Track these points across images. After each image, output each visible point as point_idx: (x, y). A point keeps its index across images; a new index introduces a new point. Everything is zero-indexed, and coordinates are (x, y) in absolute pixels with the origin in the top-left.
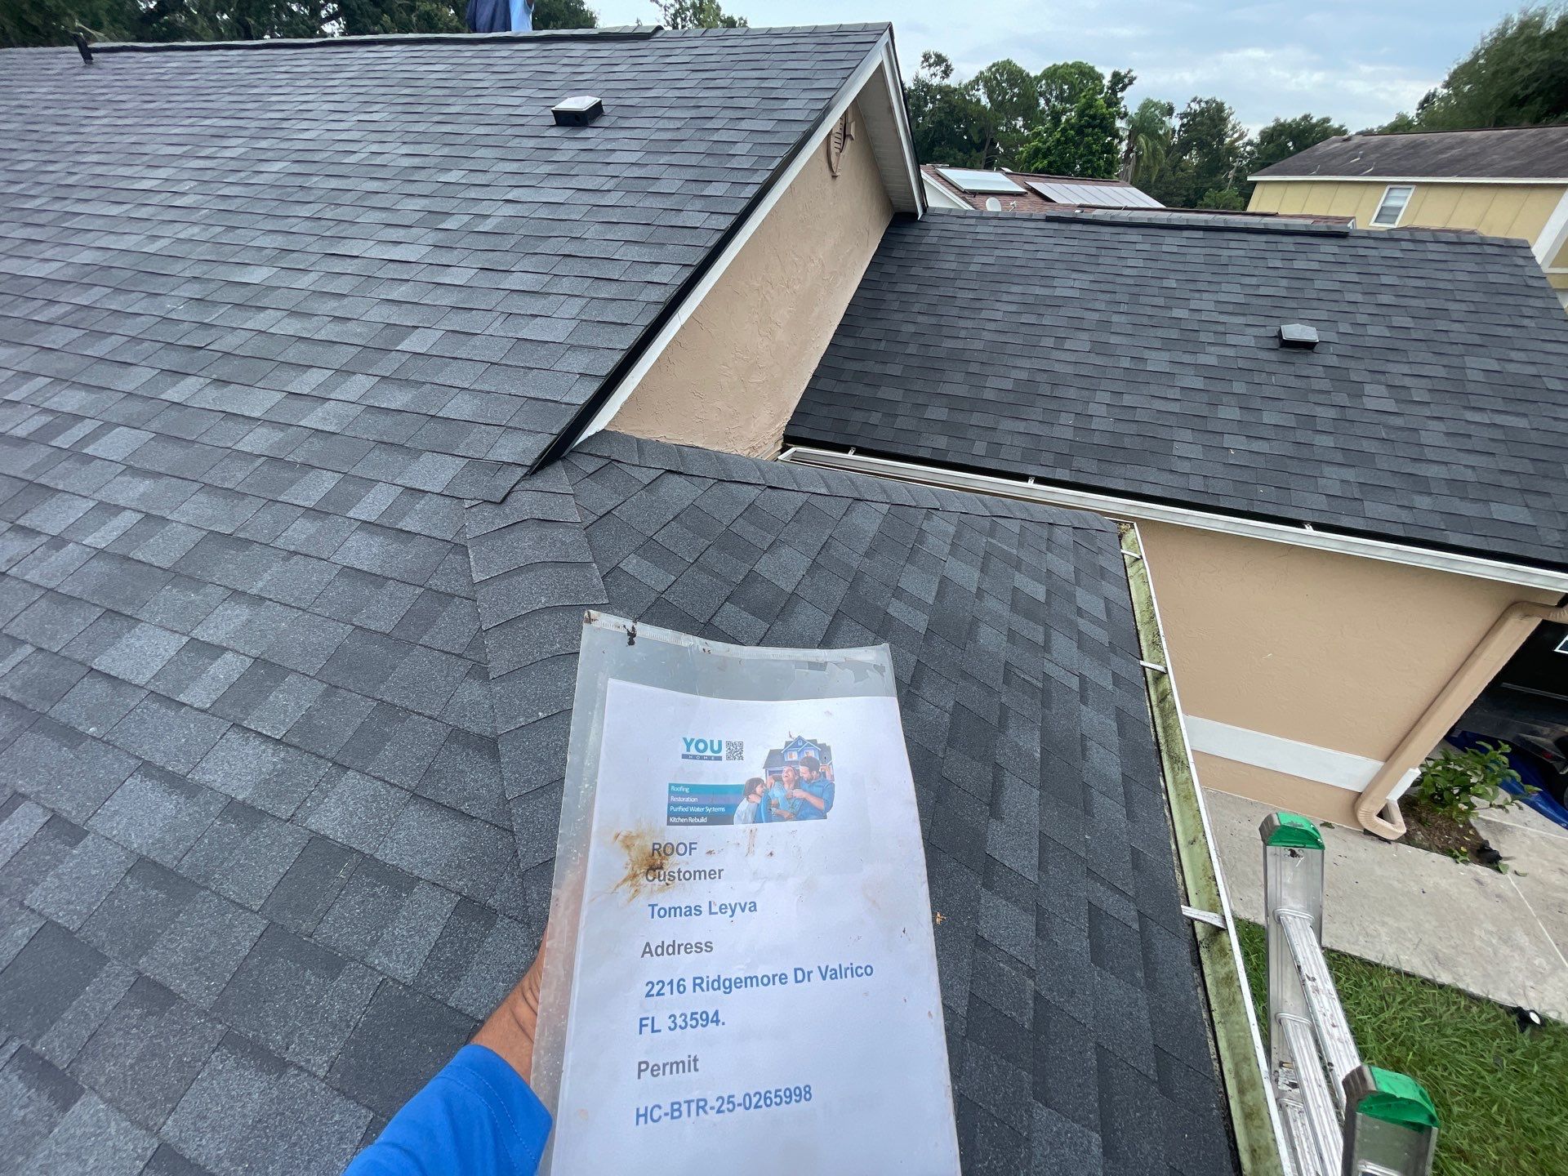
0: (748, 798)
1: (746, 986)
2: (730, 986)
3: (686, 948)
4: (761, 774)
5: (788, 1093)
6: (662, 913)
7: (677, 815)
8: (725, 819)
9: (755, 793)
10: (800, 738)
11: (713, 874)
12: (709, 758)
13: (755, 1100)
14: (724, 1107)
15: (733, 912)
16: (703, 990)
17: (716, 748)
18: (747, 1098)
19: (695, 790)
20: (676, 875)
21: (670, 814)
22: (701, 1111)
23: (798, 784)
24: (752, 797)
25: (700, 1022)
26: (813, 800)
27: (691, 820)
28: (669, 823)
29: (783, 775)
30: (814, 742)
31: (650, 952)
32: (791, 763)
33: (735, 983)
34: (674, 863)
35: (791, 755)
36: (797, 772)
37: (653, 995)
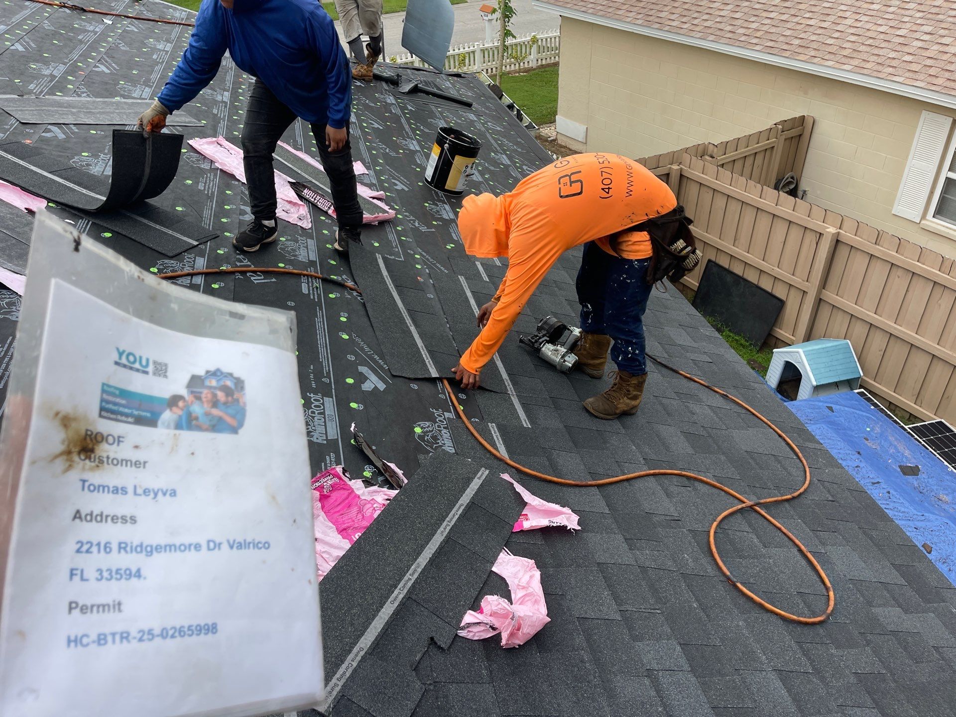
0: (171, 410)
1: (165, 551)
2: (151, 552)
3: (112, 519)
4: (184, 392)
5: (198, 628)
6: (92, 488)
7: (108, 410)
8: (151, 422)
9: (177, 406)
10: (218, 370)
11: (137, 464)
12: (138, 370)
13: (171, 633)
14: (146, 637)
15: (156, 495)
16: (126, 552)
17: (144, 363)
18: (165, 632)
19: (124, 393)
20: (105, 460)
21: (102, 409)
22: (124, 640)
23: (215, 404)
24: (174, 409)
25: (124, 576)
26: (228, 419)
27: (119, 417)
28: (101, 416)
29: (203, 396)
30: (231, 375)
31: (80, 518)
32: (210, 388)
33: (156, 549)
34: (105, 450)
35: (210, 381)
36: (215, 395)
37: (82, 552)
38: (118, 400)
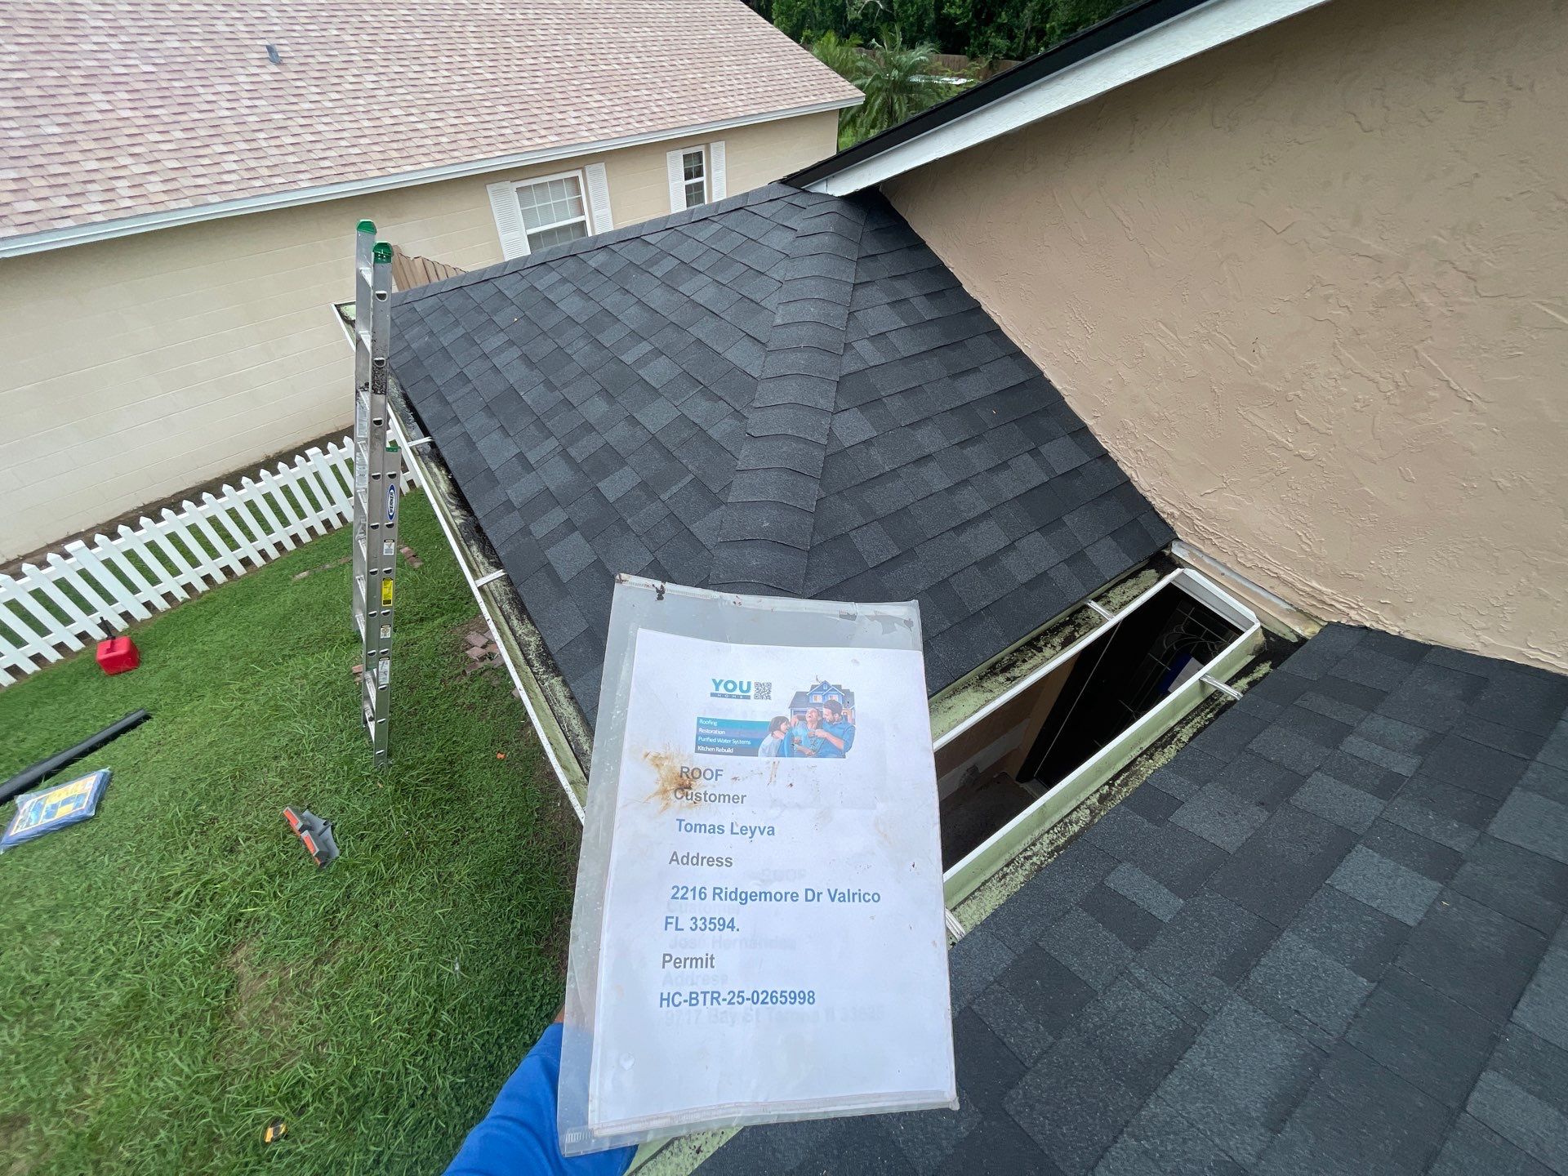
0: (772, 734)
1: (760, 899)
2: (746, 899)
3: (708, 861)
4: (786, 713)
5: (792, 995)
6: (689, 827)
7: (704, 744)
9: (780, 730)
10: (825, 683)
11: (735, 799)
12: (738, 697)
13: (762, 997)
14: (735, 1000)
15: (753, 833)
16: (721, 899)
17: (745, 687)
18: (755, 994)
19: (723, 724)
20: (703, 796)
21: (698, 743)
22: (715, 1001)
23: (820, 724)
24: (776, 733)
25: (718, 926)
26: (834, 740)
27: (718, 750)
28: (697, 751)
29: (807, 715)
30: (839, 687)
31: (677, 860)
32: (815, 705)
33: (751, 896)
34: (700, 786)
35: (815, 698)
36: (820, 713)
37: (677, 898)
38: (715, 732)
